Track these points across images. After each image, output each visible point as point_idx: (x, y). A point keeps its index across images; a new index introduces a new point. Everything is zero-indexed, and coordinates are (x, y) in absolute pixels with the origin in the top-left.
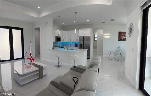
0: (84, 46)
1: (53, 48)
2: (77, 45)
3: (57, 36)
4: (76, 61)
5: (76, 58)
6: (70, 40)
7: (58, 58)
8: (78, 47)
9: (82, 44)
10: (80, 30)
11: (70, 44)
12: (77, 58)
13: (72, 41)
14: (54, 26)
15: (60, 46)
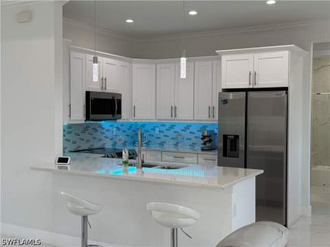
0: (249, 146)
1: (62, 160)
2: (208, 142)
3: (95, 88)
4: (180, 234)
5: (182, 221)
6: (174, 110)
7: (85, 218)
8: (214, 155)
9: (237, 137)
10: (224, 58)
11: (171, 133)
12: (189, 221)
13: (185, 115)
14: (67, 31)
15: (115, 144)
